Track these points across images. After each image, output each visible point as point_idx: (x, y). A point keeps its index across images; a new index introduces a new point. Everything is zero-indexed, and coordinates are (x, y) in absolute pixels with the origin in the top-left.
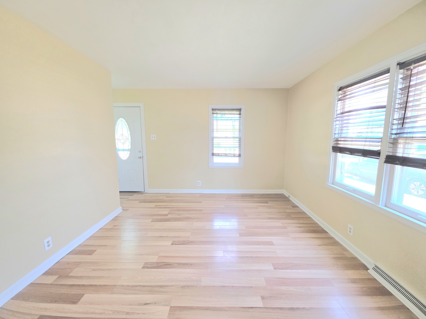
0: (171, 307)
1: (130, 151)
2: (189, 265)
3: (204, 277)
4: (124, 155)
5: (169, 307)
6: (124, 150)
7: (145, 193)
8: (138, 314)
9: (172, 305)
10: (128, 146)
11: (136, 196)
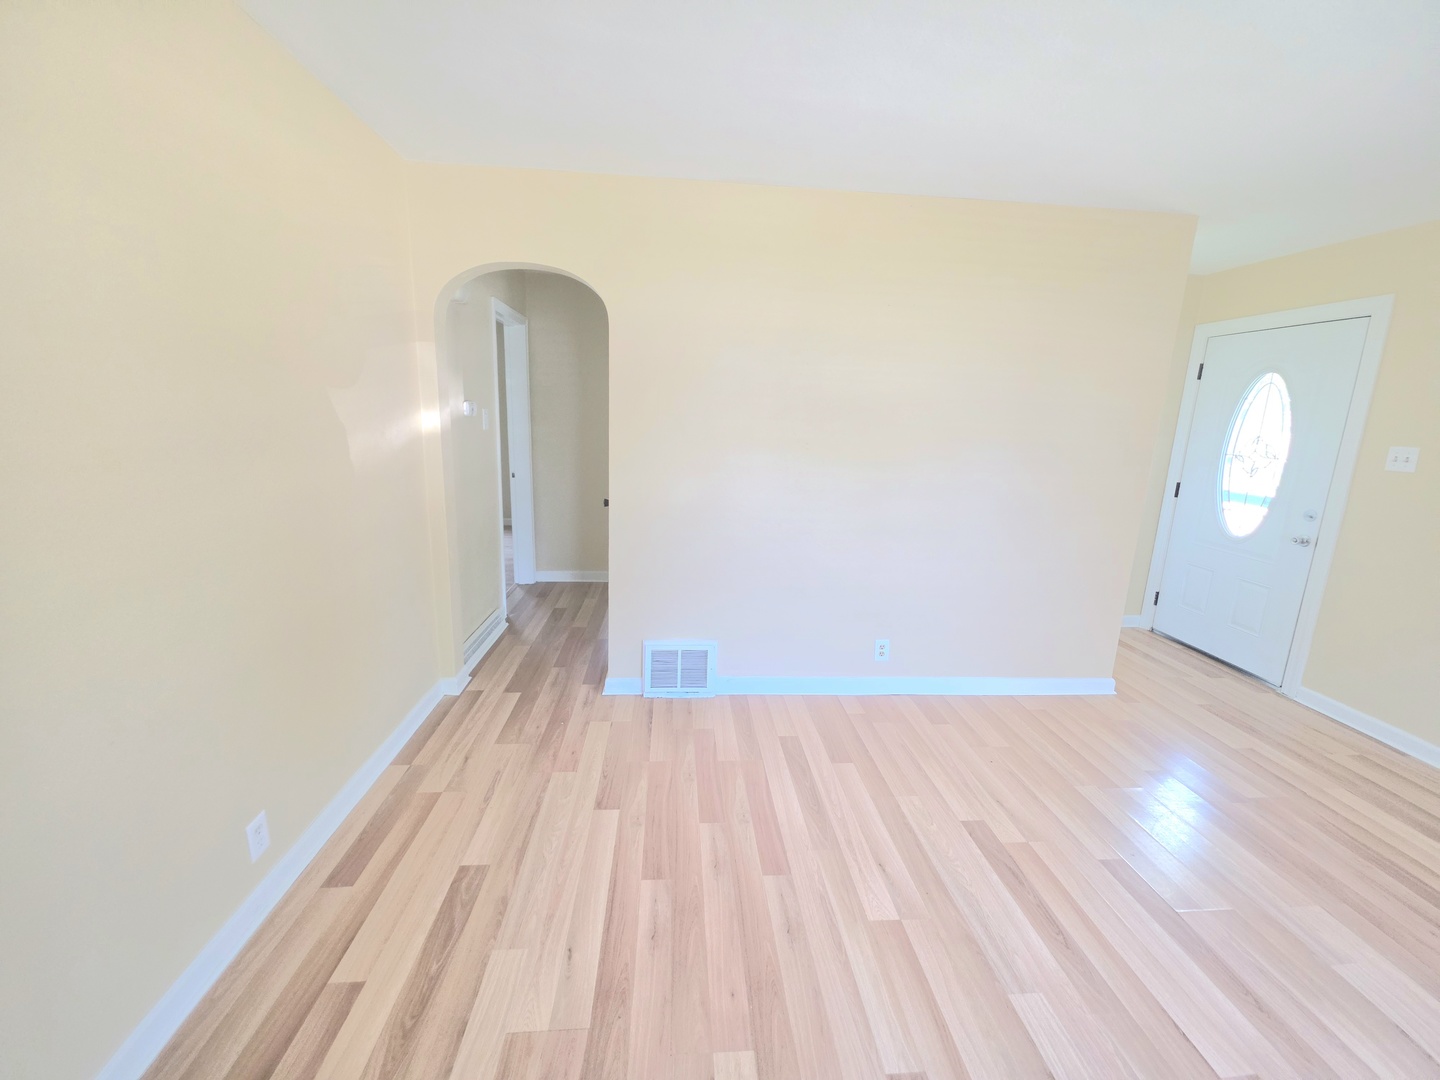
0: (899, 923)
1: (1270, 508)
2: (1060, 938)
3: (1046, 1002)
4: (1242, 519)
5: (897, 918)
6: (1246, 499)
7: (1282, 696)
8: (856, 861)
9: (904, 922)
10: (1268, 483)
11: (1228, 682)
